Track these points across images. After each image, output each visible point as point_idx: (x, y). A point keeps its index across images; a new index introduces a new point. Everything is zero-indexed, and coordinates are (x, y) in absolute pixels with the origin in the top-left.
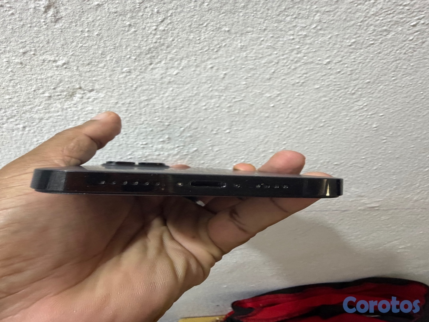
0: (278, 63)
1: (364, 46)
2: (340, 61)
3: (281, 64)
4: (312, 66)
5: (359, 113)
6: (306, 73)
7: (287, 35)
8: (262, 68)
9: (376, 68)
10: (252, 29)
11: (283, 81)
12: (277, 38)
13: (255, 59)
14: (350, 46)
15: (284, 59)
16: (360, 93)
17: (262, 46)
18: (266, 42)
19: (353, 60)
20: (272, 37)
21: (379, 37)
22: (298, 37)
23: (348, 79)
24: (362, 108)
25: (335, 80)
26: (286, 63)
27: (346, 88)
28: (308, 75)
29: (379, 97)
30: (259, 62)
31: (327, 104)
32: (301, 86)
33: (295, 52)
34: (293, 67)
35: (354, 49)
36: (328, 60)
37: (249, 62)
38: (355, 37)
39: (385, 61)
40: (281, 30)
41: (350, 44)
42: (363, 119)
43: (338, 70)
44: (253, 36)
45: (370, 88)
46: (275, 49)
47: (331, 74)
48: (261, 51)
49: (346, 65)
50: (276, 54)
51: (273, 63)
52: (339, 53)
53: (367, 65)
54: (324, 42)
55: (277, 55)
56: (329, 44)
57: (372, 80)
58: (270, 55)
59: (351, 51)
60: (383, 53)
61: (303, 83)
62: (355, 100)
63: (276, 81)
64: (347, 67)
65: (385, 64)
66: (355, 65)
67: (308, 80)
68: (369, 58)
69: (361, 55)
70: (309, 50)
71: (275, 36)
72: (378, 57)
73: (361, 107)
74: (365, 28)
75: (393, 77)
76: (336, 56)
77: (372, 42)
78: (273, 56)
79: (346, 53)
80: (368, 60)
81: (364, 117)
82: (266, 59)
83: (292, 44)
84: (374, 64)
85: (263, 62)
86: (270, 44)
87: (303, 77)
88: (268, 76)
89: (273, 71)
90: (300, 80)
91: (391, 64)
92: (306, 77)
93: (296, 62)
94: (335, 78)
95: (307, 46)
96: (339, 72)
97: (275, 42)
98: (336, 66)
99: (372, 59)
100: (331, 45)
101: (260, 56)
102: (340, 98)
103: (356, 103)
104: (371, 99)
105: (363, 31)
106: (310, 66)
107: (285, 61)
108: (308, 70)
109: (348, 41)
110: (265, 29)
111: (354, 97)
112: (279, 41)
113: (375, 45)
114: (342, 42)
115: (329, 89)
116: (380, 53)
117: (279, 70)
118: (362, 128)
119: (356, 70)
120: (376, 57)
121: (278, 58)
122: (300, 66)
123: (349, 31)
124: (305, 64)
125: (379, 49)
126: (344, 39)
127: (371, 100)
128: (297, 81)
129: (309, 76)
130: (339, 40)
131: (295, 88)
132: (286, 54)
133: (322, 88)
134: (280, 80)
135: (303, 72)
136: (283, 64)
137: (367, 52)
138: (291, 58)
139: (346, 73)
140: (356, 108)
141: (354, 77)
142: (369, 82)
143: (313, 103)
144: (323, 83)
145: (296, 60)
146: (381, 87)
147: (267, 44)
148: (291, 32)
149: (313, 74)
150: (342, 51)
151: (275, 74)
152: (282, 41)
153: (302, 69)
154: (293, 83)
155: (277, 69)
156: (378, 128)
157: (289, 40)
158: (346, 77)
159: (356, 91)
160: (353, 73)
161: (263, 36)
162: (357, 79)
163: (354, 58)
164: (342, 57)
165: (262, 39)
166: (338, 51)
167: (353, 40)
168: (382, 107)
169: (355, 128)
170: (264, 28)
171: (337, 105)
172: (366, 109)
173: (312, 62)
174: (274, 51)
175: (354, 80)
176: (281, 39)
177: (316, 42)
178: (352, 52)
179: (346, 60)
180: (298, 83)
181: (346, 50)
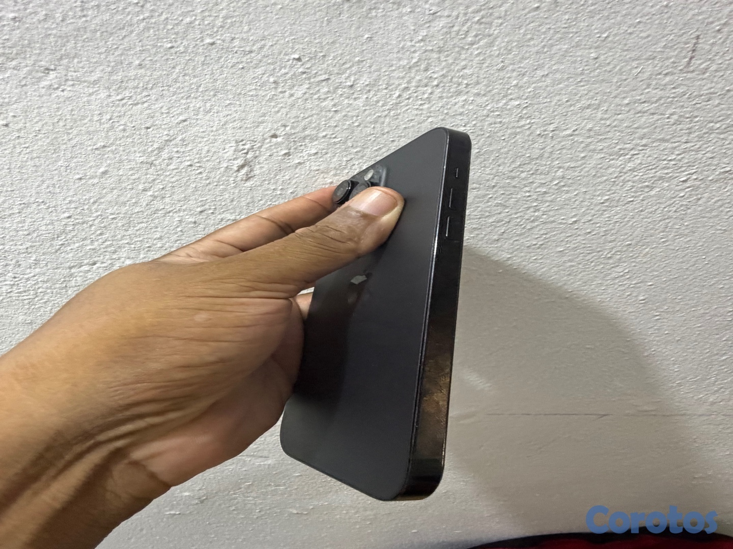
0: (509, 222)
1: (621, 203)
2: (590, 220)
3: (512, 223)
4: (553, 225)
5: (619, 282)
6: (546, 234)
7: (522, 191)
8: (488, 227)
9: (638, 227)
10: (478, 186)
11: (515, 242)
12: (509, 195)
13: (480, 218)
14: (603, 203)
15: (517, 218)
16: (618, 257)
17: (490, 204)
18: (495, 200)
19: (607, 219)
20: (503, 194)
21: (640, 193)
22: (536, 194)
23: (601, 241)
24: (622, 276)
25: (584, 242)
26: (520, 222)
27: (599, 251)
28: (548, 236)
29: (645, 263)
30: (485, 221)
31: (573, 270)
32: (539, 248)
33: (532, 210)
34: (528, 227)
35: (607, 206)
36: (574, 219)
37: (472, 221)
38: (608, 193)
39: (649, 220)
40: (514, 187)
41: (602, 201)
42: (624, 290)
43: (588, 231)
44: (479, 193)
45: (632, 251)
46: (506, 207)
47: (579, 235)
48: (488, 209)
49: (598, 225)
50: (508, 212)
51: (503, 222)
52: (589, 211)
53: (626, 224)
54: (569, 199)
55: (508, 214)
56: (575, 201)
57: (633, 242)
58: (500, 213)
59: (604, 208)
60: (646, 211)
61: (542, 245)
62: (612, 266)
63: (506, 242)
64: (599, 227)
65: (649, 223)
66: (610, 224)
67: (548, 242)
68: (628, 217)
69: (617, 213)
70: (550, 208)
71: (507, 193)
72: (640, 215)
73: (621, 274)
74: (621, 184)
75: (662, 238)
76: (584, 214)
77: (632, 199)
78: (503, 215)
79: (598, 211)
80: (626, 220)
81: (627, 286)
82: (494, 218)
83: (527, 201)
84: (635, 224)
85: (491, 220)
86: (500, 202)
87: (542, 238)
88: (496, 237)
89: (503, 231)
90: (538, 242)
91: (659, 223)
92: (545, 239)
93: (533, 221)
94: (584, 240)
95: (547, 204)
96: (590, 233)
97: (507, 199)
98: (585, 226)
99: (633, 218)
100: (577, 203)
101: (487, 214)
102: (592, 262)
103: (613, 269)
104: (634, 264)
105: (618, 187)
106: (550, 226)
107: (518, 220)
108: (549, 230)
109: (599, 198)
110: (494, 186)
111: (611, 261)
112: (511, 198)
113: (635, 203)
114: (592, 199)
115: (576, 252)
116: (642, 211)
117: (510, 230)
118: (624, 300)
119: (612, 230)
120: (637, 216)
121: (510, 217)
122: (537, 225)
123: (600, 187)
124: (545, 223)
125: (642, 207)
126: (595, 196)
127: (635, 266)
128: (535, 243)
129: (550, 237)
130: (588, 197)
131: (530, 250)
132: (520, 212)
133: (567, 251)
134: (511, 242)
135: (542, 232)
136: (516, 224)
137: (626, 210)
138: (526, 217)
139: (598, 233)
140: (614, 275)
141: (610, 238)
142: (630, 245)
143: (555, 269)
144: (568, 246)
145: (532, 218)
146: (647, 250)
147: (496, 202)
148: (527, 189)
149: (554, 236)
150: (592, 209)
151: (505, 235)
152: (516, 198)
153: (542, 229)
154: (528, 245)
155: (508, 229)
156: (647, 300)
157: (524, 197)
158: (598, 239)
159: (613, 254)
160: (608, 234)
161: (491, 192)
162: (614, 241)
163: (609, 217)
164: (593, 216)
165: (490, 196)
166: (588, 209)
167: (607, 197)
168: (651, 274)
169: (614, 300)
170: (493, 184)
171: (588, 271)
172: (628, 277)
173: (554, 222)
174: (504, 209)
175: (610, 242)
176: (514, 196)
177: (559, 199)
178: (605, 211)
179: (598, 219)
180: (535, 245)
181: (597, 208)
